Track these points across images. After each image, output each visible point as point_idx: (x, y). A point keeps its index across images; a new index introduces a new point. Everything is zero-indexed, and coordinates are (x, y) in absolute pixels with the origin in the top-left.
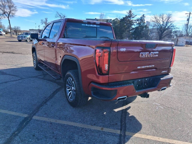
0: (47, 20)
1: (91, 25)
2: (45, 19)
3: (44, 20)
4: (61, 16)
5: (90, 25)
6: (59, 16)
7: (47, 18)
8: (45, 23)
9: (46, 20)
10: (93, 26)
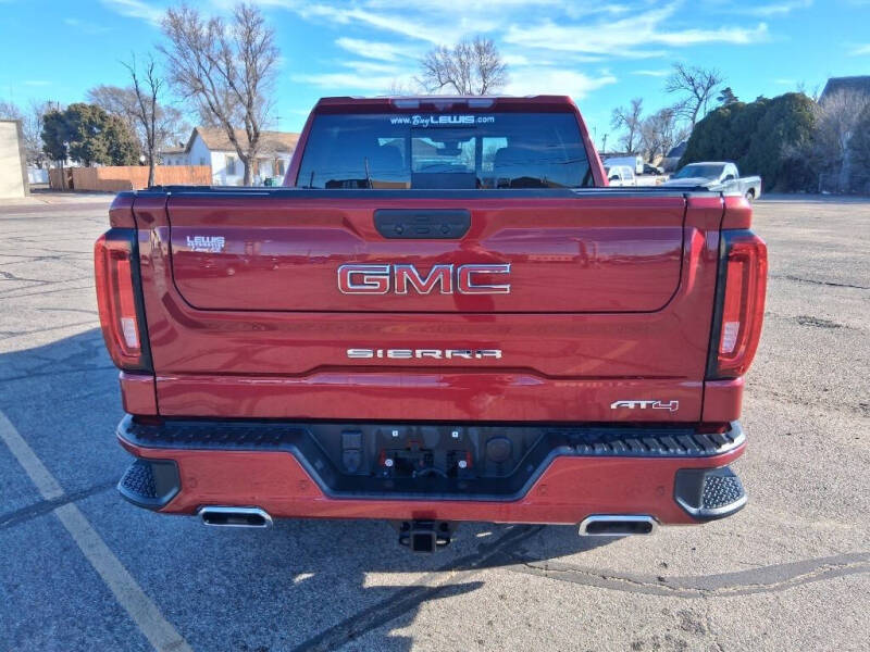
0: (640, 107)
1: (443, 120)
2: (634, 102)
3: (629, 109)
4: (697, 81)
5: (436, 119)
6: (686, 84)
7: (641, 101)
8: (628, 122)
9: (637, 109)
10: (455, 121)
